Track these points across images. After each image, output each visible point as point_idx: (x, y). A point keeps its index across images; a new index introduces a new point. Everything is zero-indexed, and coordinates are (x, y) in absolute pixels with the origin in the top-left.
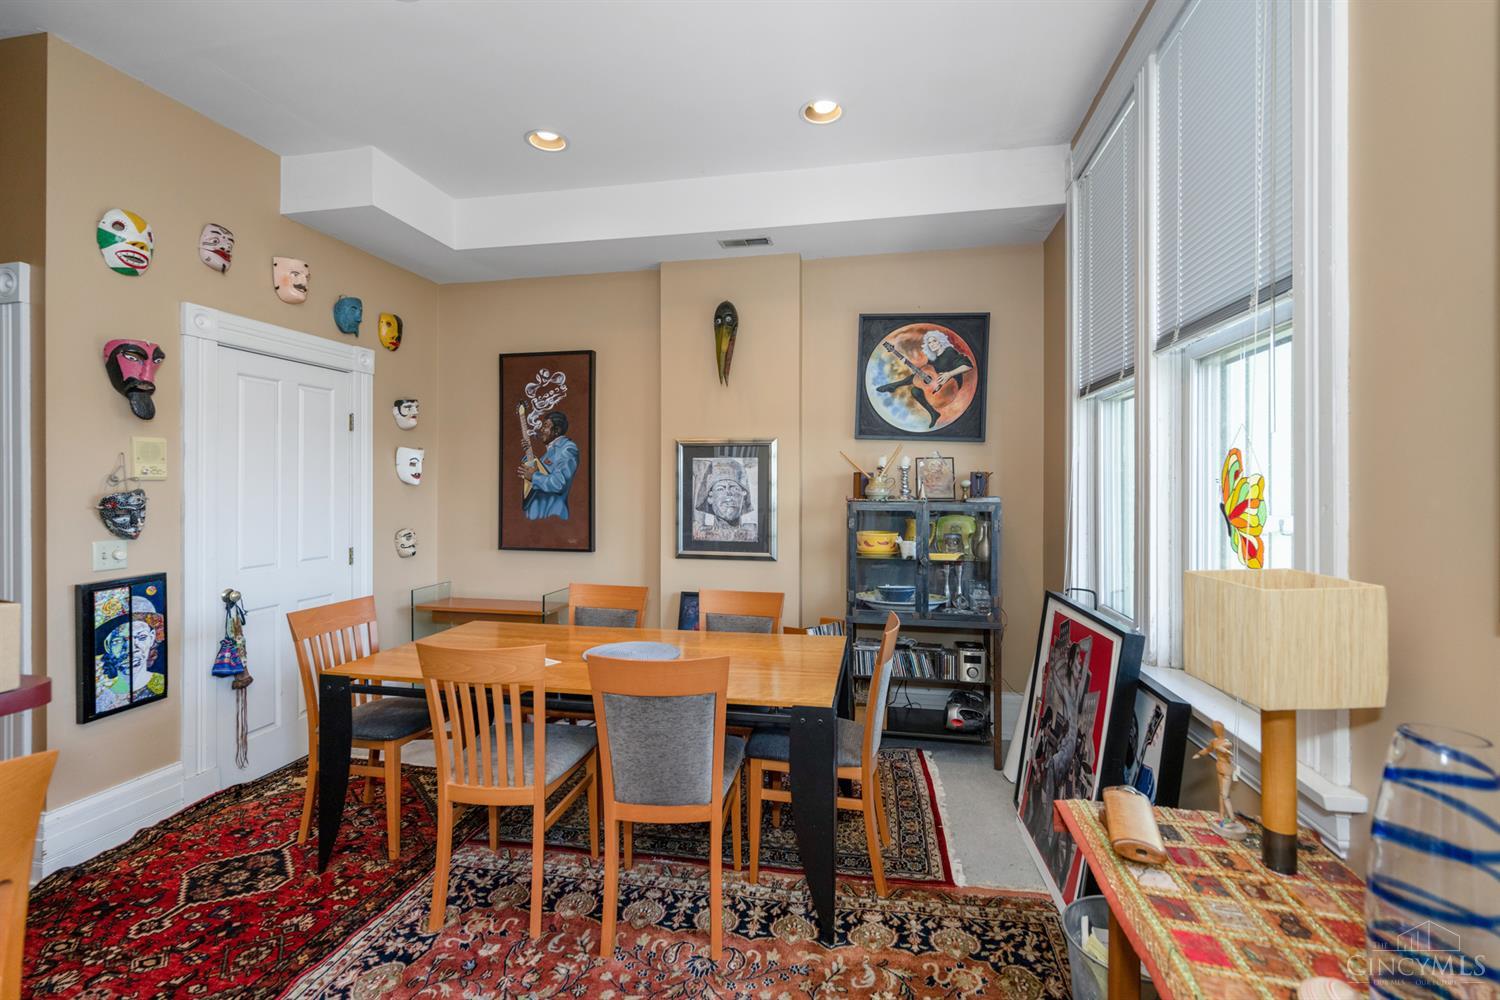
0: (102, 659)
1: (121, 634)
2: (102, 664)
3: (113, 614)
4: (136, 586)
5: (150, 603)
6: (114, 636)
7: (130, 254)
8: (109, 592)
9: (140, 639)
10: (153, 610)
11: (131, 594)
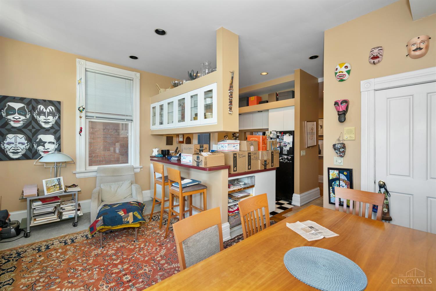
0: (332, 188)
1: (337, 183)
2: (332, 190)
3: (334, 177)
4: (341, 171)
5: (345, 177)
6: (335, 183)
7: (339, 76)
8: (333, 171)
9: (342, 187)
10: (346, 179)
11: (339, 173)
